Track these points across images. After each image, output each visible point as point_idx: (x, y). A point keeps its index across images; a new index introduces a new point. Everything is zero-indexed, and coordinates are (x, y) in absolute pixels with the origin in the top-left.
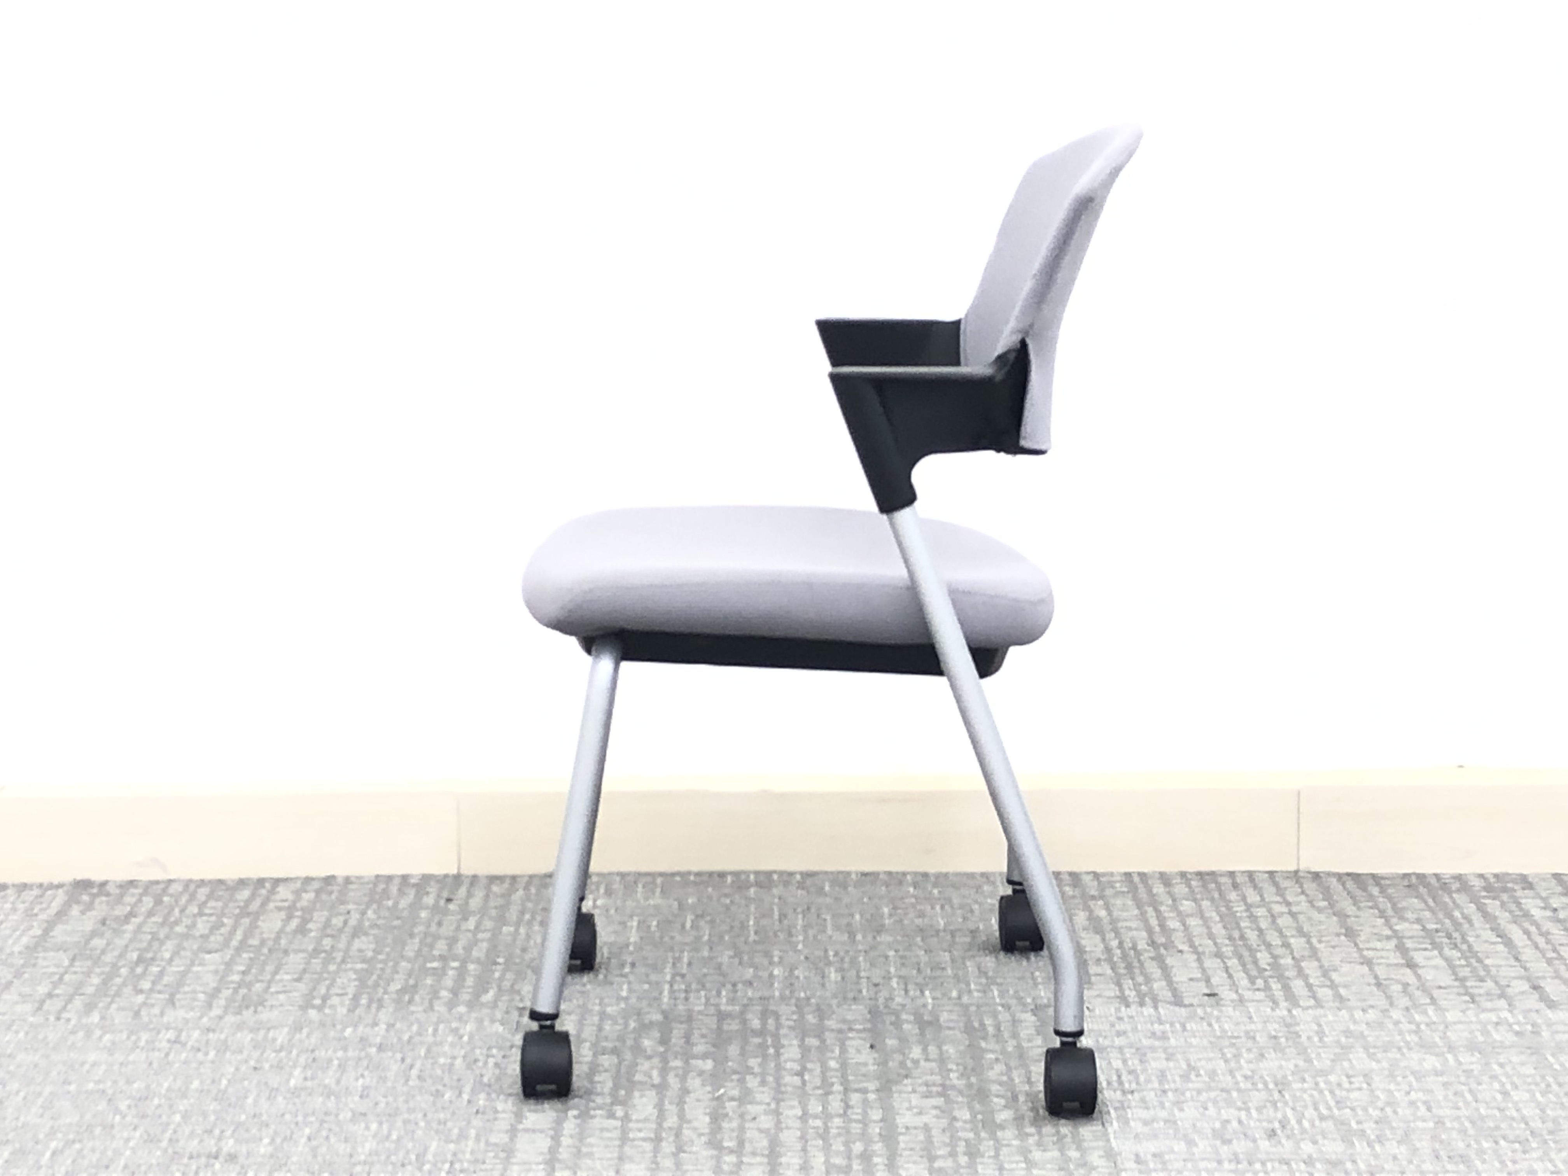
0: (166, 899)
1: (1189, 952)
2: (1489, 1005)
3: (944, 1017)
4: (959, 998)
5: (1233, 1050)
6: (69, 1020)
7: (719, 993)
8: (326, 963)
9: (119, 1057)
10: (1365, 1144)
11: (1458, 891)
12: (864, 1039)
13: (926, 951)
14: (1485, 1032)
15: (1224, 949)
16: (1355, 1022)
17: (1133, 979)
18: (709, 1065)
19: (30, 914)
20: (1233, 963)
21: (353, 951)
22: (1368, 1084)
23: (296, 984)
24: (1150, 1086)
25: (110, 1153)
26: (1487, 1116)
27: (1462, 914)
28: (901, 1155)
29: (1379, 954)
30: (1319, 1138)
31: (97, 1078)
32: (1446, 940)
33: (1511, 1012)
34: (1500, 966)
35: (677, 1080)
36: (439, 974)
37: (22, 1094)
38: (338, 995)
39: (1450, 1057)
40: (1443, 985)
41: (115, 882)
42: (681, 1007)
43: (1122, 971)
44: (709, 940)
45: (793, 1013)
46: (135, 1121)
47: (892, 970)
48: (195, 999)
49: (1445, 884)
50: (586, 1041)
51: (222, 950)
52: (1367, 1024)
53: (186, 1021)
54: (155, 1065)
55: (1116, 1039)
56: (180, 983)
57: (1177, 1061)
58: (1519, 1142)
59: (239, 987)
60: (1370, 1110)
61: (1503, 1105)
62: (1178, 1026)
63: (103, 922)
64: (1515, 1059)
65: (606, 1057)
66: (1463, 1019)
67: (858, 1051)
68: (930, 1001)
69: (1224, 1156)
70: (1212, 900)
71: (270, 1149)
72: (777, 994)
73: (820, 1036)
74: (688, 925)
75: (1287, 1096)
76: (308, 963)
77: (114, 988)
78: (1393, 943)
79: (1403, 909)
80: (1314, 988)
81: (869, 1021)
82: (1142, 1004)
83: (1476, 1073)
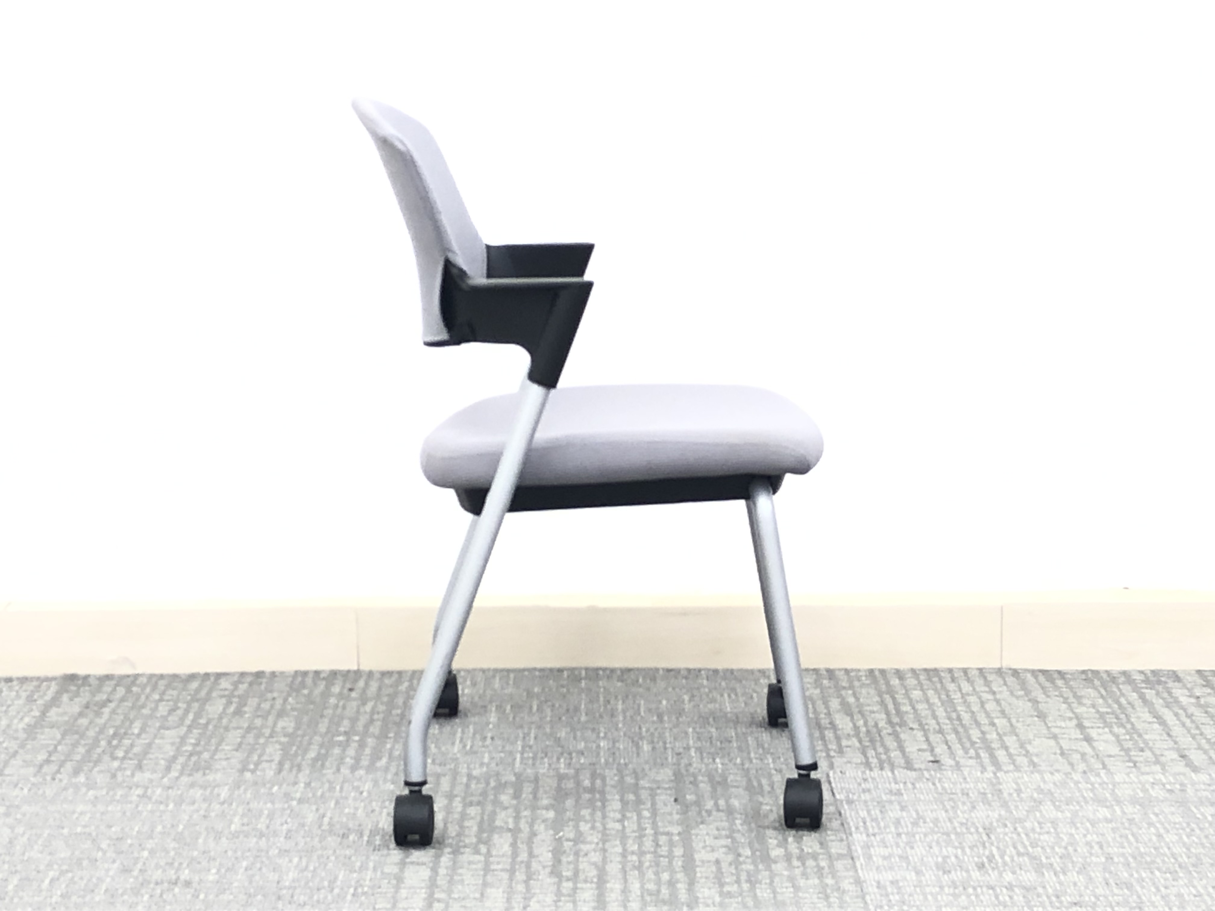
0: (135, 689)
1: (918, 729)
2: (1147, 769)
3: (731, 778)
4: (743, 764)
5: (952, 803)
6: (61, 780)
7: (558, 759)
8: (257, 737)
9: (101, 808)
10: (1052, 873)
11: (1123, 683)
12: (670, 795)
13: (717, 729)
14: (1145, 791)
15: (945, 727)
16: (1045, 782)
17: (875, 749)
18: (551, 814)
19: (30, 699)
20: (952, 737)
21: (278, 729)
22: (1055, 829)
23: (234, 752)
24: (888, 830)
25: (94, 880)
26: (1146, 854)
27: (1127, 700)
28: (698, 882)
29: (1063, 731)
30: (1017, 869)
31: (83, 823)
32: (1115, 720)
33: (1163, 774)
34: (1155, 740)
35: (527, 826)
36: (345, 746)
37: (26, 836)
38: (267, 761)
39: (1117, 809)
40: (1112, 754)
41: (95, 676)
42: (529, 771)
43: (867, 744)
44: (551, 721)
45: (615, 775)
46: (114, 855)
47: (691, 742)
48: (157, 764)
49: (1114, 678)
50: (456, 796)
51: (178, 727)
52: (1055, 784)
53: (151, 781)
54: (128, 814)
55: (862, 795)
56: (145, 753)
57: (909, 811)
58: (1170, 873)
59: (191, 755)
60: (1057, 849)
61: (1158, 844)
62: (910, 786)
63: (87, 707)
64: (1166, 810)
65: (472, 808)
66: (1127, 780)
67: (665, 805)
68: (720, 766)
69: (944, 883)
70: (936, 690)
71: (217, 877)
72: (603, 760)
73: (636, 794)
74: (535, 708)
75: (993, 837)
76: (243, 737)
77: (96, 756)
78: (1075, 722)
79: (1081, 697)
80: (1015, 757)
81: (672, 781)
82: (882, 769)
83: (1137, 820)
